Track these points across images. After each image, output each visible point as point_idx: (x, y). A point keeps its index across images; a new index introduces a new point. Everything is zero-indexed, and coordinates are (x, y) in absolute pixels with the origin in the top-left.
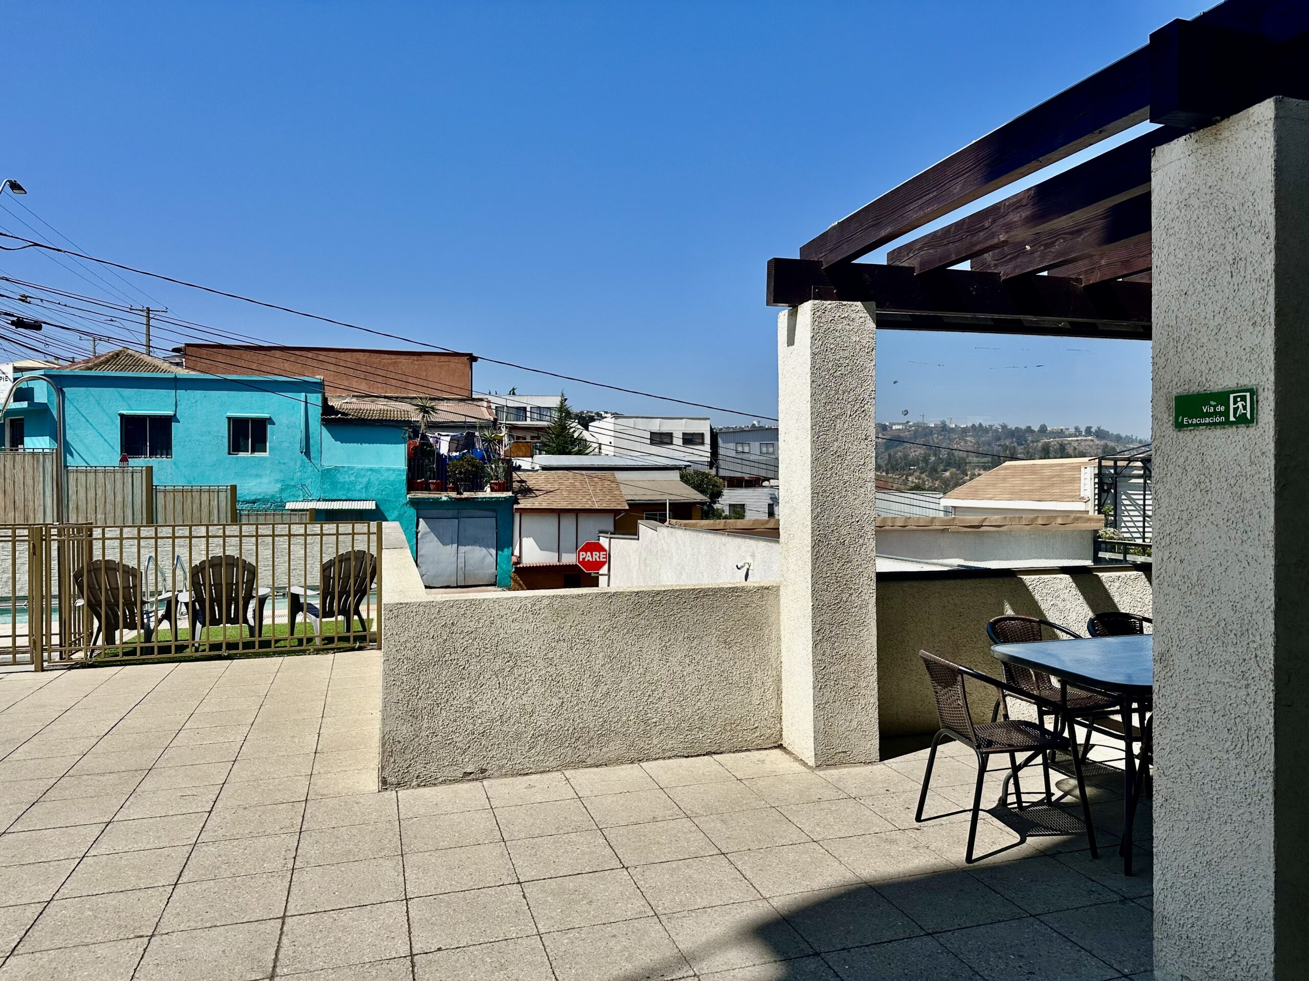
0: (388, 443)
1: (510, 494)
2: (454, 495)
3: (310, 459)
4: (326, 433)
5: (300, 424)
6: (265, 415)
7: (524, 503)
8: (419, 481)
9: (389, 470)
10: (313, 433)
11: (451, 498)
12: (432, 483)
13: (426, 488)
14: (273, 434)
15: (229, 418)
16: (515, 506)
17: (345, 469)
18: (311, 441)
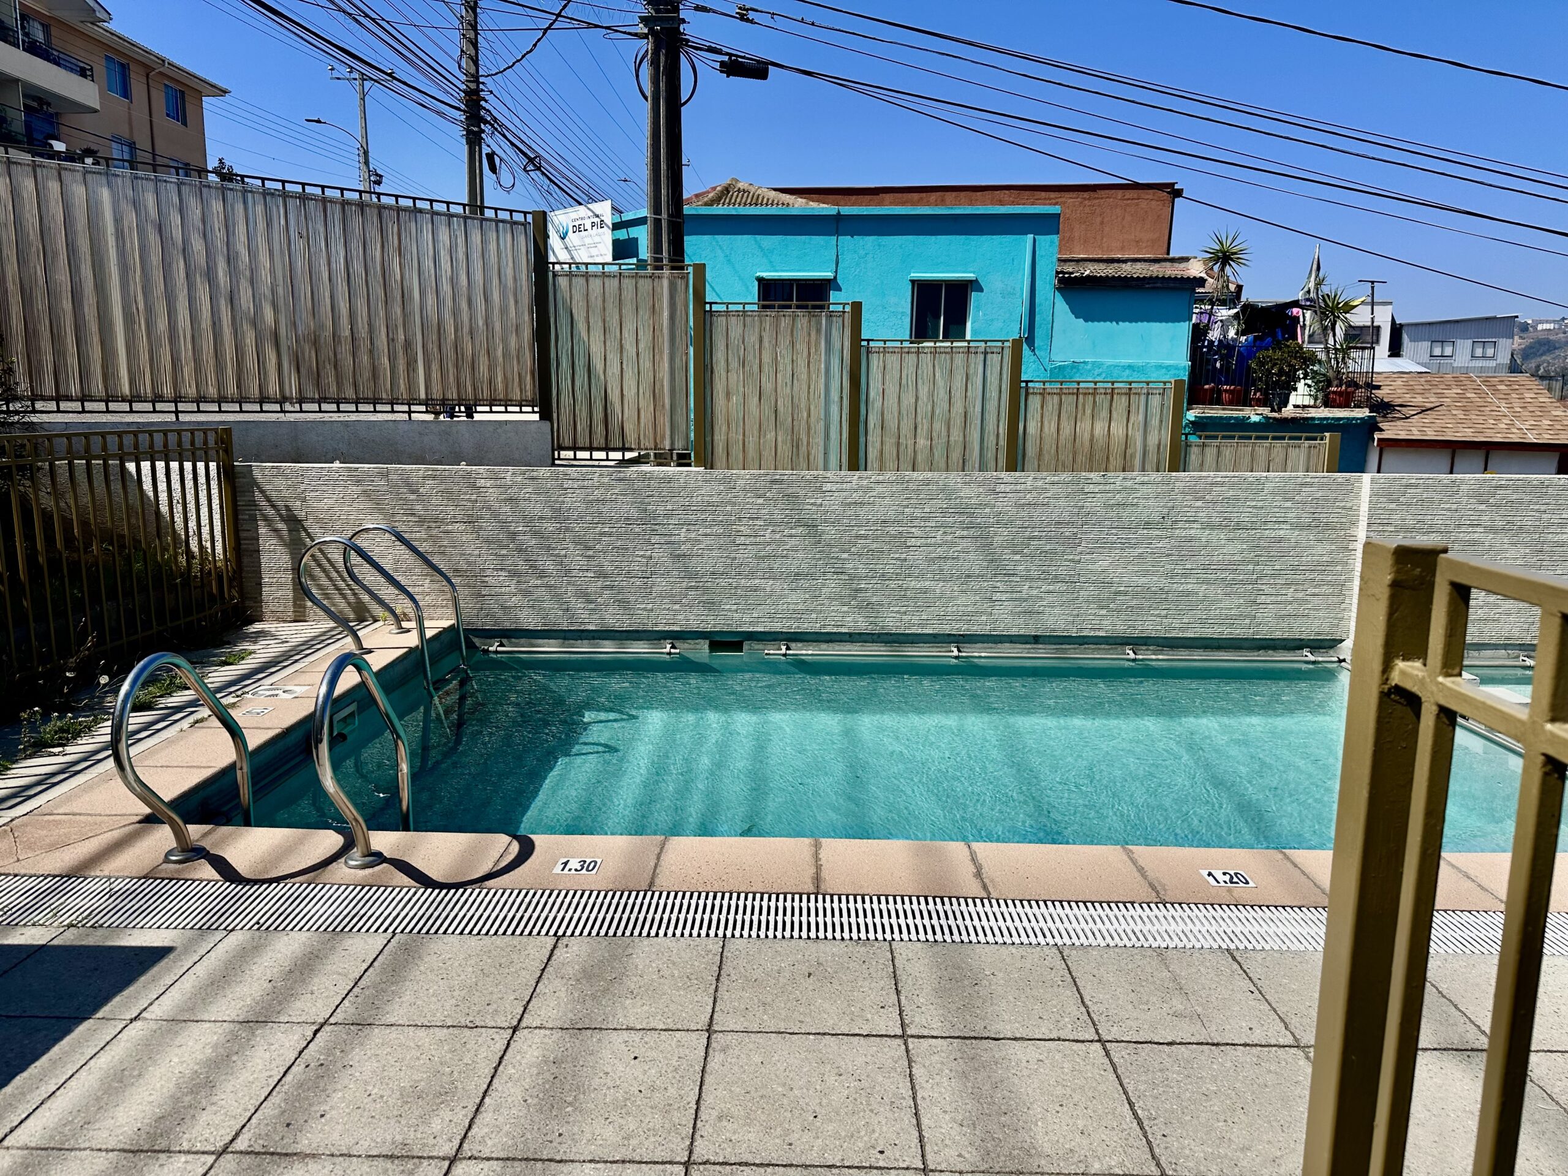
0: (1161, 321)
1: (1363, 413)
2: (1266, 411)
3: (1033, 350)
4: (1062, 306)
5: (1022, 289)
6: (970, 276)
7: (1391, 430)
8: (1207, 387)
9: (1159, 367)
10: (1040, 305)
11: (1267, 418)
12: (1226, 391)
13: (1215, 399)
14: (978, 308)
15: (913, 282)
16: (1377, 436)
17: (1089, 367)
18: (1037, 318)
